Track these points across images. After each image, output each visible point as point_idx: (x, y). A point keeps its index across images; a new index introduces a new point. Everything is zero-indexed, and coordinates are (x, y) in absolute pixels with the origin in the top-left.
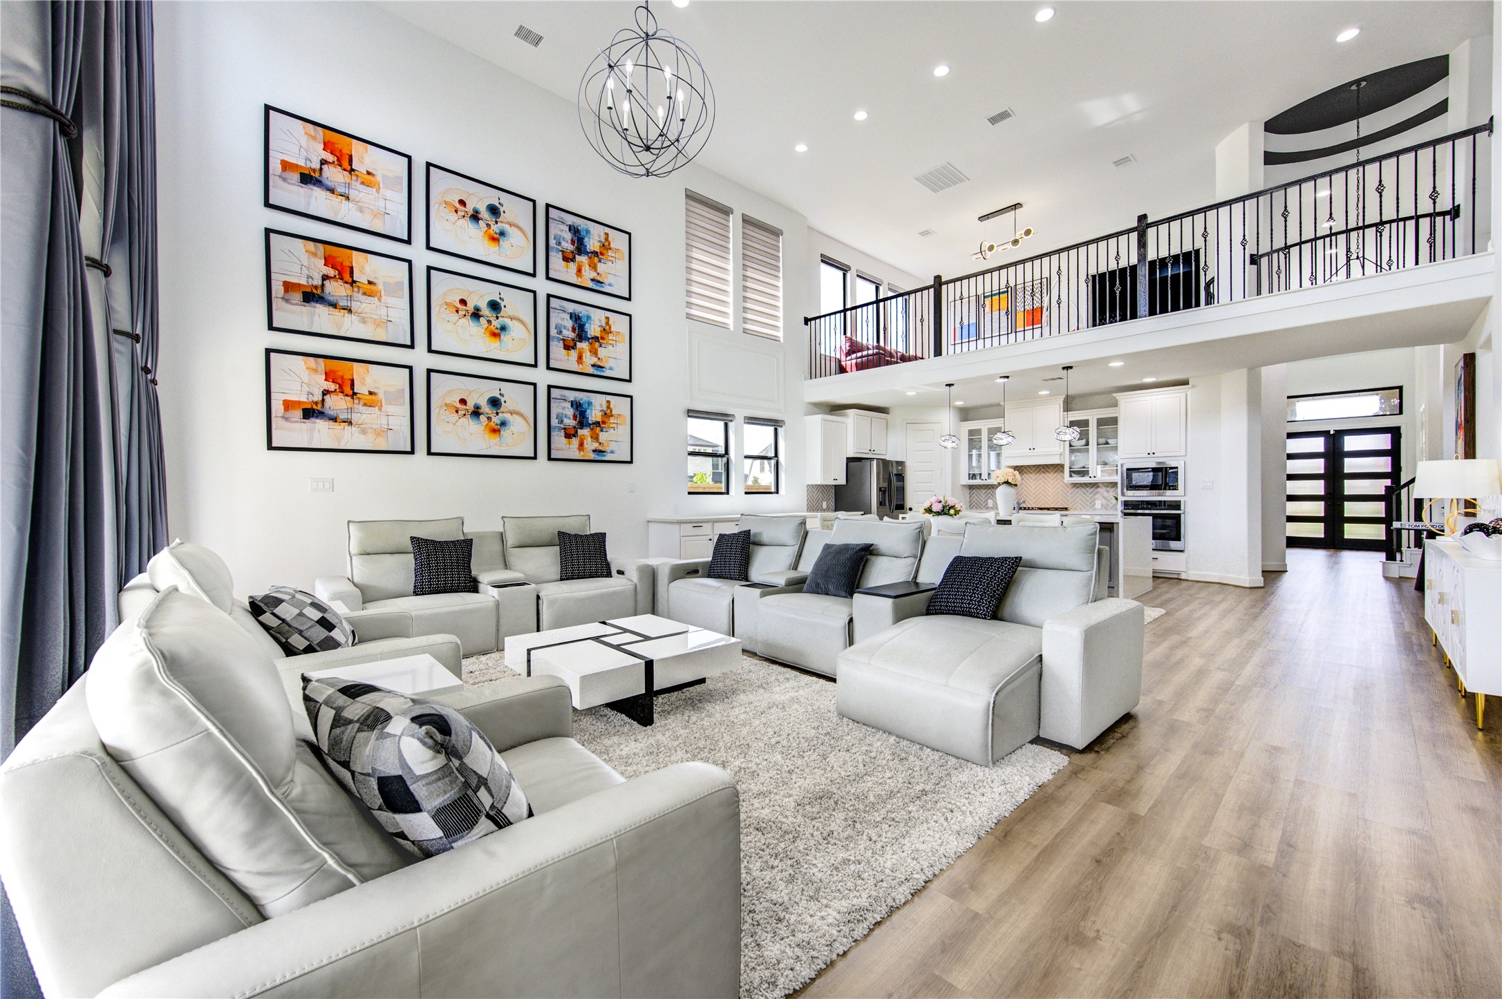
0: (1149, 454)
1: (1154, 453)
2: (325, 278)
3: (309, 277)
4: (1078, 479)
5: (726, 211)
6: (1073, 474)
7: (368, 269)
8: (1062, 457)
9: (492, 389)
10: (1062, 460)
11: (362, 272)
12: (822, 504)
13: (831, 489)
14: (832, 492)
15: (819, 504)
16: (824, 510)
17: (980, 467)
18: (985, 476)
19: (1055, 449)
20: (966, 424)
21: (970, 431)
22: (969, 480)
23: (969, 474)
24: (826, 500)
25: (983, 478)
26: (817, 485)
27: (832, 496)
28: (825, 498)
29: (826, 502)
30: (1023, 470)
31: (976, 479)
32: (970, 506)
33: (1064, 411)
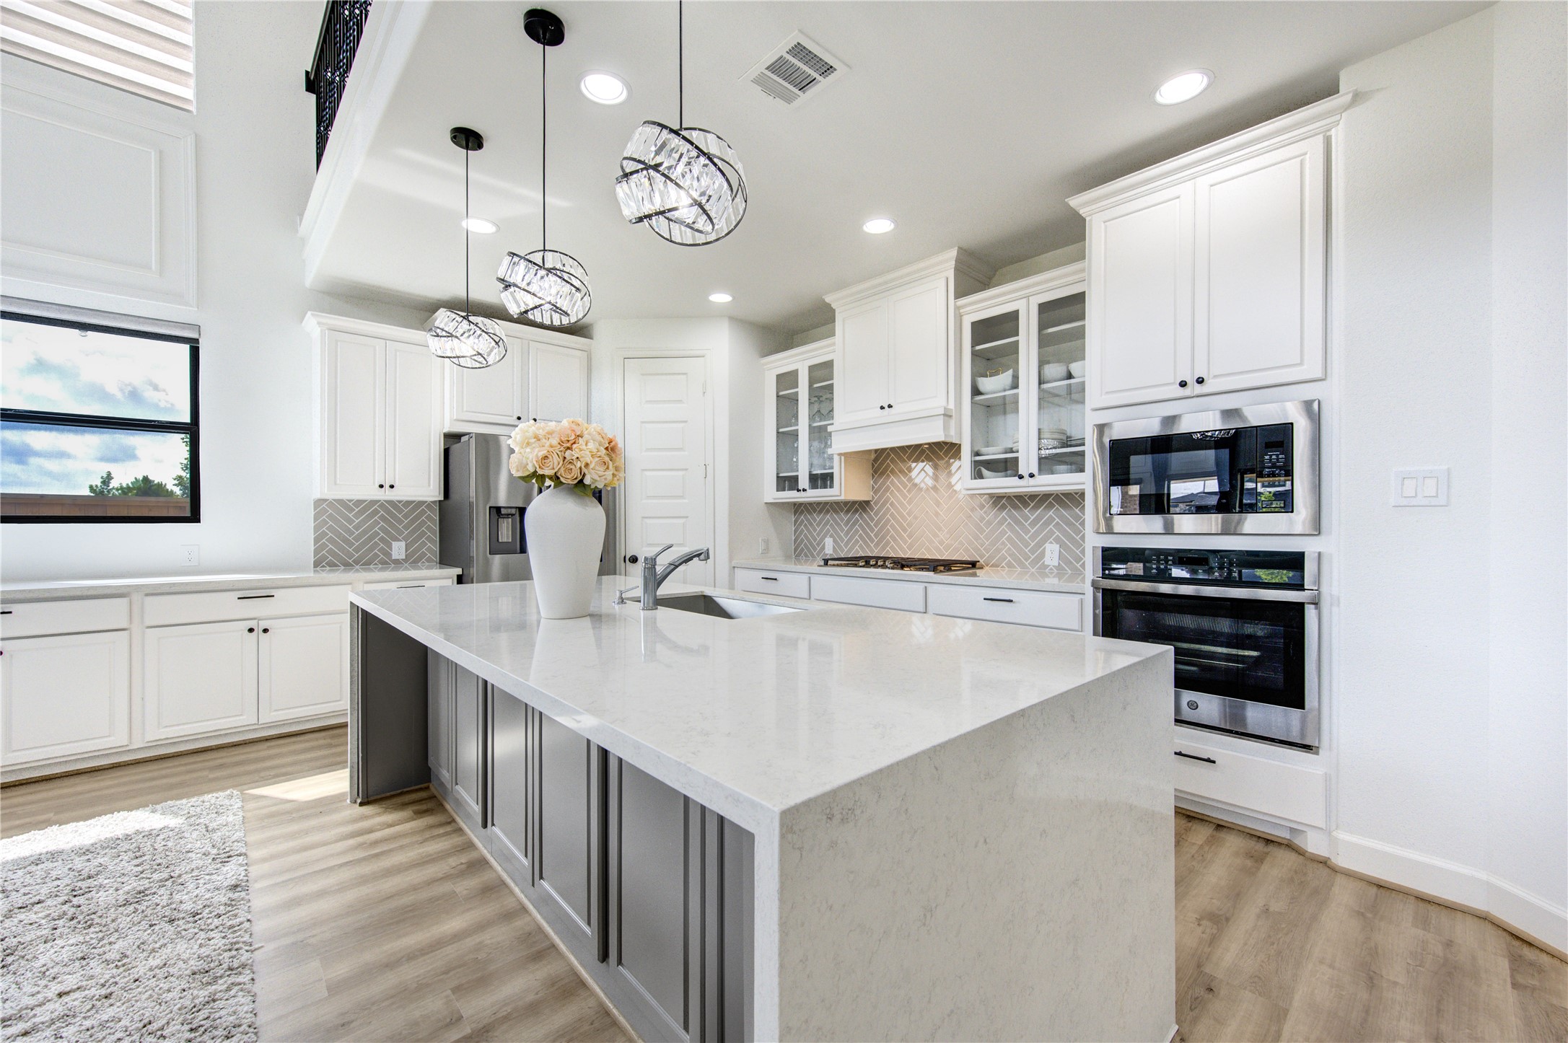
0: (1183, 384)
1: (1200, 381)
4: (998, 483)
6: (985, 472)
8: (953, 422)
10: (952, 432)
12: (390, 547)
13: (423, 512)
14: (429, 518)
15: (371, 549)
16: (397, 562)
17: (797, 462)
18: (804, 482)
19: (938, 403)
20: (772, 362)
21: (779, 377)
22: (777, 491)
23: (778, 477)
24: (405, 539)
25: (801, 487)
26: (359, 502)
27: (429, 528)
28: (400, 533)
29: (403, 544)
30: (888, 466)
31: (791, 489)
32: (795, 550)
33: (958, 296)
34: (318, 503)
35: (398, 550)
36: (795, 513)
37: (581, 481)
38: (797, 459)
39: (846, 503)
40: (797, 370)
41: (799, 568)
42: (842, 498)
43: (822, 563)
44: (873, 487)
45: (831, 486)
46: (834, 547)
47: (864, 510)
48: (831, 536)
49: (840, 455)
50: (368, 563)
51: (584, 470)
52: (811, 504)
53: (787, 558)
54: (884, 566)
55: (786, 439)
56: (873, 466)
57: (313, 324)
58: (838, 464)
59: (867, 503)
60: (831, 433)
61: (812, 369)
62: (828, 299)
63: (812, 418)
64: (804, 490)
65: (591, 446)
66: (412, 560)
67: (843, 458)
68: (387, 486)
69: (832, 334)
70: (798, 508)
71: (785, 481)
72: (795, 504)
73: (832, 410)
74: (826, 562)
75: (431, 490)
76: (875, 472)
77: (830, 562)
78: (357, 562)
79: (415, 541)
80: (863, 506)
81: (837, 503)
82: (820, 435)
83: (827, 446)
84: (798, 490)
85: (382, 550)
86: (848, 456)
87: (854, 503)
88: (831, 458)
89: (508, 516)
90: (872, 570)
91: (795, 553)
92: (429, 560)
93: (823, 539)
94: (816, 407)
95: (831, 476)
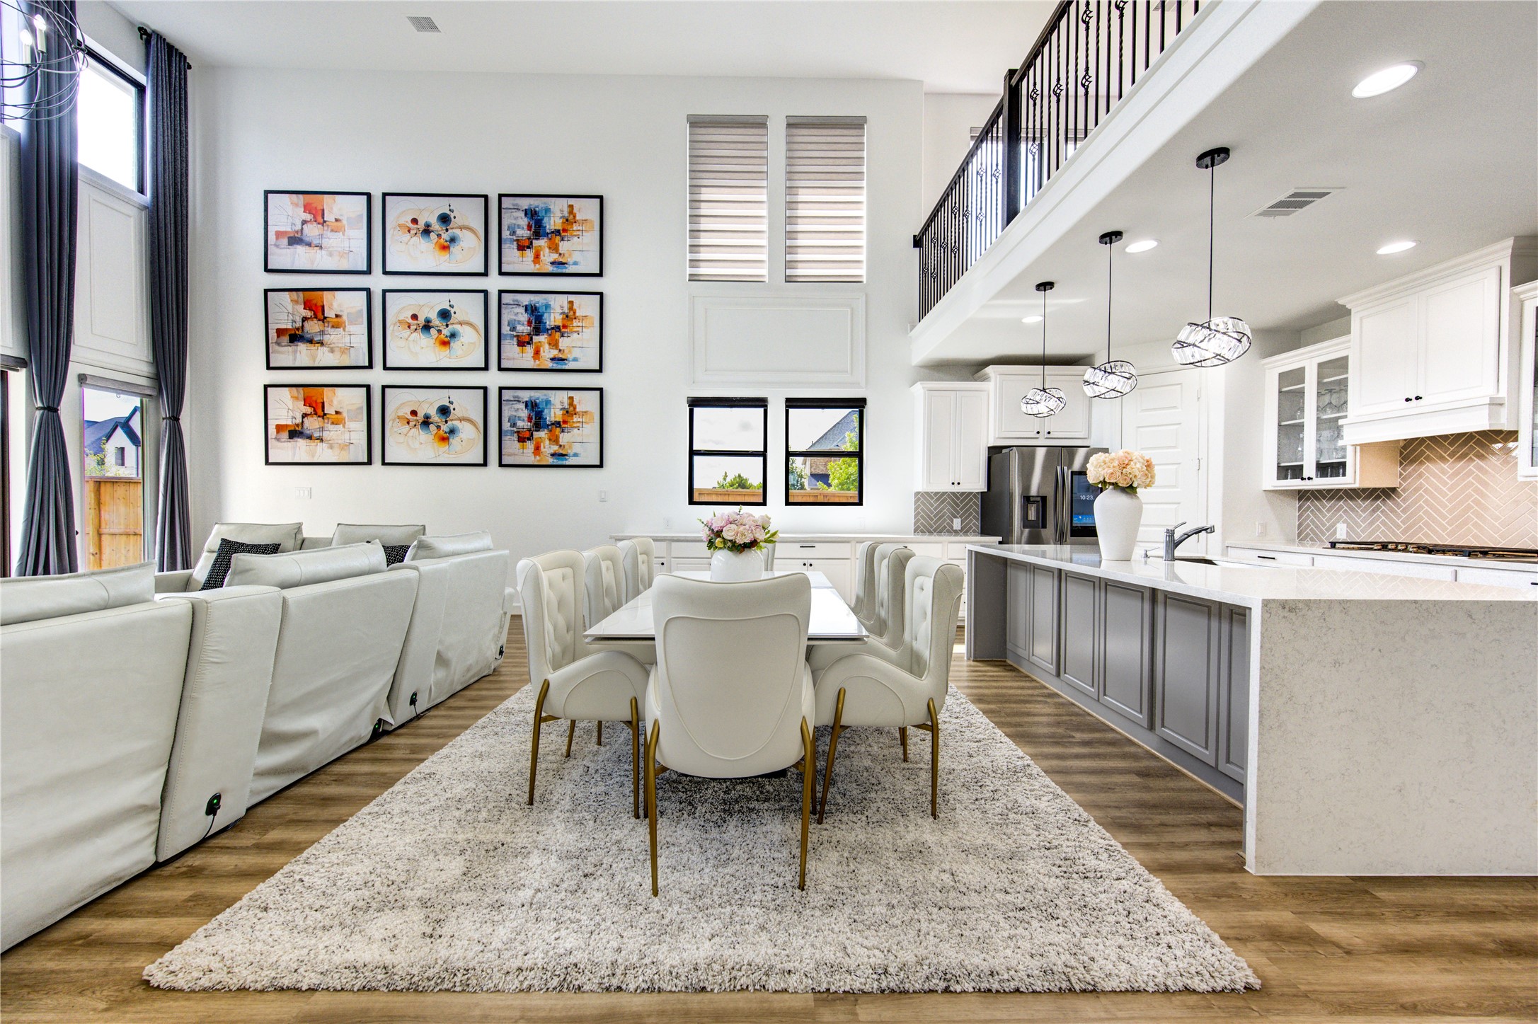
2: (304, 319)
3: (294, 321)
5: (759, 123)
7: (335, 305)
8: (1504, 411)
9: (441, 398)
10: (1504, 420)
11: (331, 308)
12: (952, 522)
13: (971, 499)
14: (974, 503)
15: (943, 522)
16: (956, 532)
17: (1302, 451)
18: (1309, 469)
19: (1487, 390)
20: (1275, 361)
21: (1282, 376)
22: (1278, 479)
23: (1279, 467)
24: (961, 517)
25: (1305, 476)
26: (936, 494)
27: (974, 510)
28: (958, 513)
29: (959, 520)
30: (1422, 453)
31: (1294, 477)
32: (1299, 535)
33: (1514, 283)
34: (917, 494)
35: (957, 523)
36: (1300, 499)
37: (1131, 485)
38: (1303, 449)
39: (1364, 490)
40: (1304, 368)
41: (1301, 549)
42: (1356, 486)
43: (1329, 545)
44: (1401, 474)
45: (1344, 475)
46: (1347, 532)
47: (1389, 497)
48: (1343, 522)
49: (1355, 446)
50: (940, 532)
51: (1133, 479)
52: (1319, 491)
53: (1290, 541)
54: (1405, 550)
55: (1290, 432)
56: (1401, 453)
57: (919, 388)
58: (1352, 454)
59: (1394, 490)
60: (1342, 426)
61: (1320, 365)
62: (1341, 302)
63: (1320, 409)
64: (1309, 479)
65: (1138, 466)
66: (965, 531)
67: (1358, 448)
68: (956, 483)
69: (1346, 331)
70: (1303, 495)
71: (1287, 470)
72: (1299, 491)
73: (1346, 402)
74: (1333, 545)
75: (980, 485)
76: (1404, 459)
77: (1337, 545)
78: (935, 531)
79: (966, 518)
80: (1387, 493)
81: (1353, 490)
82: (1330, 427)
83: (1339, 436)
84: (1303, 479)
85: (948, 524)
86: (1365, 448)
87: (1375, 490)
88: (1344, 449)
89: (1034, 502)
90: (1390, 553)
91: (1299, 537)
92: (974, 531)
93: (1334, 525)
94: (1327, 399)
95: (1343, 465)
